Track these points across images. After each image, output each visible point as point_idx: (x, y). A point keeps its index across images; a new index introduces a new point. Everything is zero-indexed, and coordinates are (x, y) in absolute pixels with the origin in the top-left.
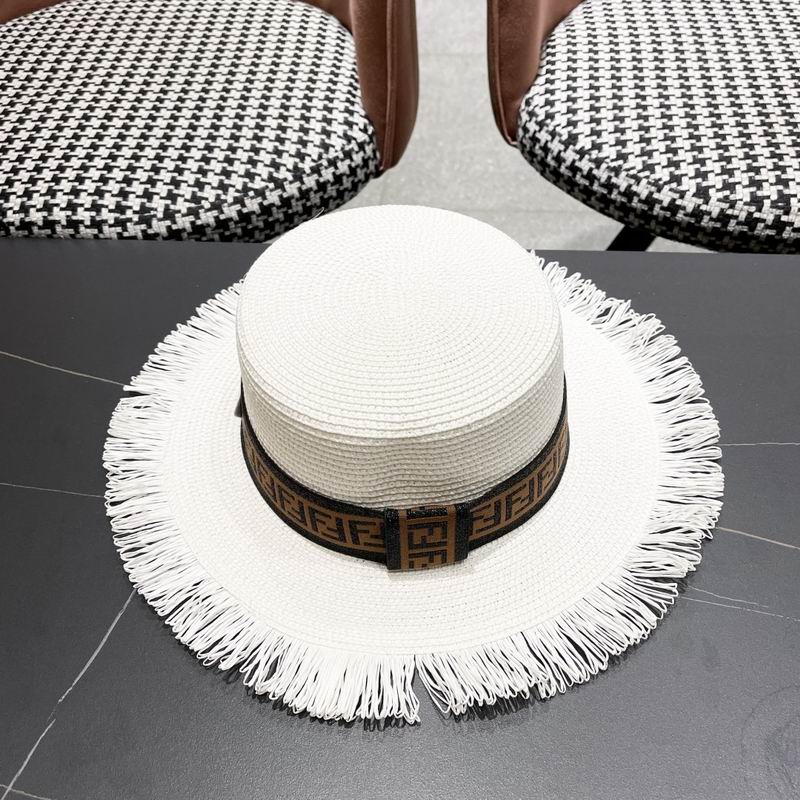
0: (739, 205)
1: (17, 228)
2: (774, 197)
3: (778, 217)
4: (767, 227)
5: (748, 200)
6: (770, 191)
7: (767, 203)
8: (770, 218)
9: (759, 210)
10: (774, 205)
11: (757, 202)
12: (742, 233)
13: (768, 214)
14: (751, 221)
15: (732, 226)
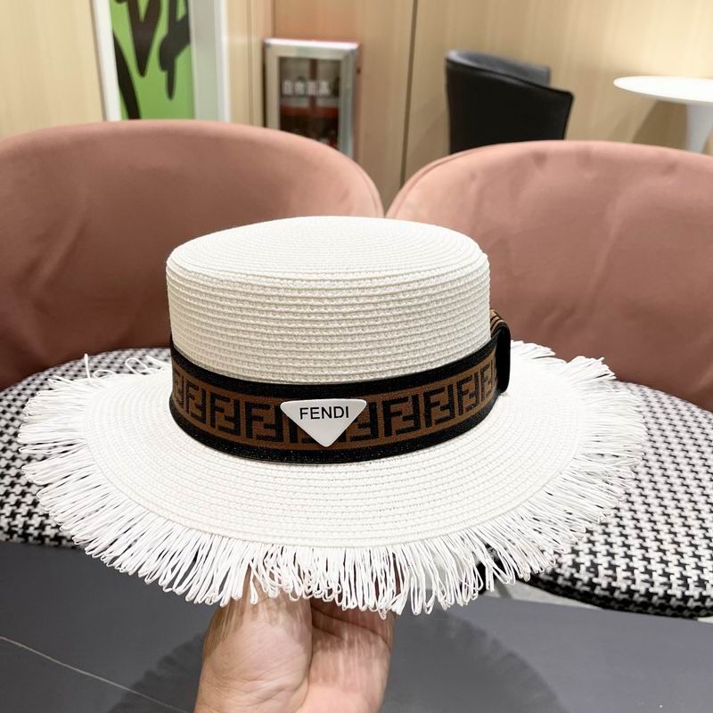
0: (564, 566)
1: (51, 540)
2: (588, 564)
3: (591, 579)
4: (584, 585)
5: (570, 563)
6: (585, 560)
7: (583, 568)
8: (586, 579)
9: (578, 572)
10: (588, 569)
11: (576, 566)
12: (567, 587)
13: (584, 576)
14: (573, 580)
15: (560, 581)
